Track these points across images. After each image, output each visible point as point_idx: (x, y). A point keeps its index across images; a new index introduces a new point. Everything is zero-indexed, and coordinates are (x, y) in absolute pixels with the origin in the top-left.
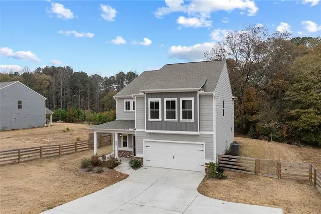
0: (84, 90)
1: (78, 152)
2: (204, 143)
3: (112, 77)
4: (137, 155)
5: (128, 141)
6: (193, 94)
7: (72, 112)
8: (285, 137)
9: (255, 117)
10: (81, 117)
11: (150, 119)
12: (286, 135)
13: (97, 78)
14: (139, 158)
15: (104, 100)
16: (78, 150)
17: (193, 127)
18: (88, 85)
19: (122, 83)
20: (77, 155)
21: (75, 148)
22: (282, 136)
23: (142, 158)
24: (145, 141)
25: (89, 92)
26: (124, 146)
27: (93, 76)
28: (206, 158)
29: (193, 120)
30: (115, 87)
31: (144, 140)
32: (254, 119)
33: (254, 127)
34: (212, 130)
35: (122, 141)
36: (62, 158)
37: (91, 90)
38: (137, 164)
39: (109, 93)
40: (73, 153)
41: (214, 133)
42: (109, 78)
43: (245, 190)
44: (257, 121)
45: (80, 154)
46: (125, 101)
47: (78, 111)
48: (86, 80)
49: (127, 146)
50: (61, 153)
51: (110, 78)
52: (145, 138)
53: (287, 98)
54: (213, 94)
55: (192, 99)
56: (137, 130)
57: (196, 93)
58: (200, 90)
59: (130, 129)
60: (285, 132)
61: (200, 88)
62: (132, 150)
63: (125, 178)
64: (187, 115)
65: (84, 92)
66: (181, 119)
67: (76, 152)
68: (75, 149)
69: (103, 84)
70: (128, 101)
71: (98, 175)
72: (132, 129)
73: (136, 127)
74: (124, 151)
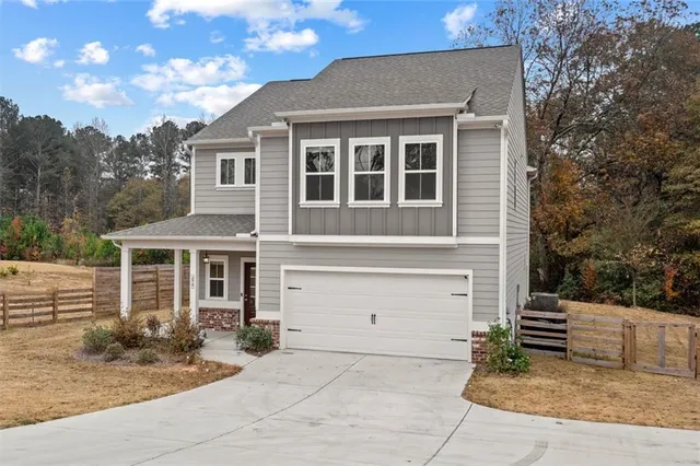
0: (51, 171)
1: (60, 321)
2: (469, 273)
3: (139, 136)
4: (261, 315)
5: (225, 279)
6: (441, 122)
7: (18, 231)
8: (669, 299)
9: (578, 244)
10: (49, 245)
11: (303, 201)
12: (674, 294)
13: (91, 137)
14: (267, 323)
15: (112, 204)
16: (61, 316)
17: (438, 223)
18: (65, 157)
19: (171, 157)
20: (60, 328)
21: (51, 309)
22: (662, 297)
23: (277, 324)
24: (287, 271)
25: (67, 179)
26: (213, 294)
27: (80, 132)
28: (476, 316)
29: (439, 200)
30: (147, 168)
31: (283, 268)
32: (575, 250)
33: (576, 273)
34: (497, 234)
35: (208, 279)
36: (15, 335)
37: (75, 172)
38: (261, 342)
39: (130, 182)
40: (45, 323)
41: (501, 240)
42: (128, 139)
43: (607, 399)
44: (585, 255)
45: (70, 327)
46: (220, 156)
47: (38, 229)
48: (60, 142)
49: (221, 295)
50: (12, 321)
51: (133, 139)
52: (286, 263)
53: (679, 186)
54: (501, 123)
55: (438, 139)
56: (262, 237)
57: (450, 119)
58: (461, 112)
59: (240, 236)
60: (670, 283)
61: (463, 105)
62: (239, 305)
63: (232, 374)
64: (420, 186)
65: (51, 177)
66: (402, 201)
67: (54, 321)
68: (53, 313)
69: (110, 156)
70: (228, 156)
71: (143, 368)
72: (246, 236)
73: (257, 230)
74: (213, 310)
